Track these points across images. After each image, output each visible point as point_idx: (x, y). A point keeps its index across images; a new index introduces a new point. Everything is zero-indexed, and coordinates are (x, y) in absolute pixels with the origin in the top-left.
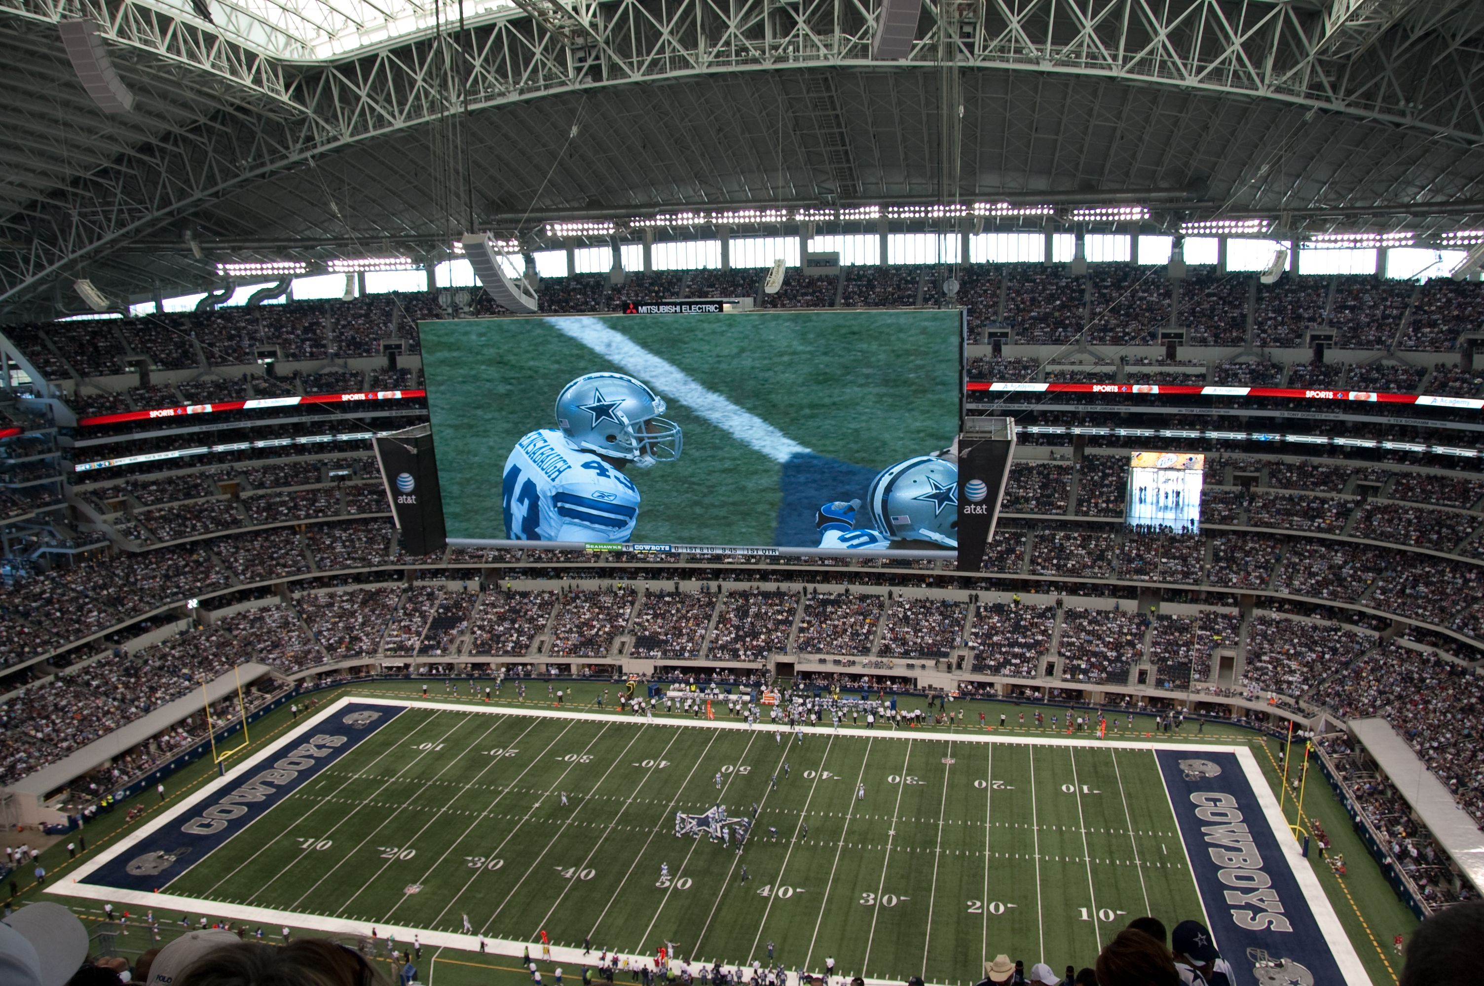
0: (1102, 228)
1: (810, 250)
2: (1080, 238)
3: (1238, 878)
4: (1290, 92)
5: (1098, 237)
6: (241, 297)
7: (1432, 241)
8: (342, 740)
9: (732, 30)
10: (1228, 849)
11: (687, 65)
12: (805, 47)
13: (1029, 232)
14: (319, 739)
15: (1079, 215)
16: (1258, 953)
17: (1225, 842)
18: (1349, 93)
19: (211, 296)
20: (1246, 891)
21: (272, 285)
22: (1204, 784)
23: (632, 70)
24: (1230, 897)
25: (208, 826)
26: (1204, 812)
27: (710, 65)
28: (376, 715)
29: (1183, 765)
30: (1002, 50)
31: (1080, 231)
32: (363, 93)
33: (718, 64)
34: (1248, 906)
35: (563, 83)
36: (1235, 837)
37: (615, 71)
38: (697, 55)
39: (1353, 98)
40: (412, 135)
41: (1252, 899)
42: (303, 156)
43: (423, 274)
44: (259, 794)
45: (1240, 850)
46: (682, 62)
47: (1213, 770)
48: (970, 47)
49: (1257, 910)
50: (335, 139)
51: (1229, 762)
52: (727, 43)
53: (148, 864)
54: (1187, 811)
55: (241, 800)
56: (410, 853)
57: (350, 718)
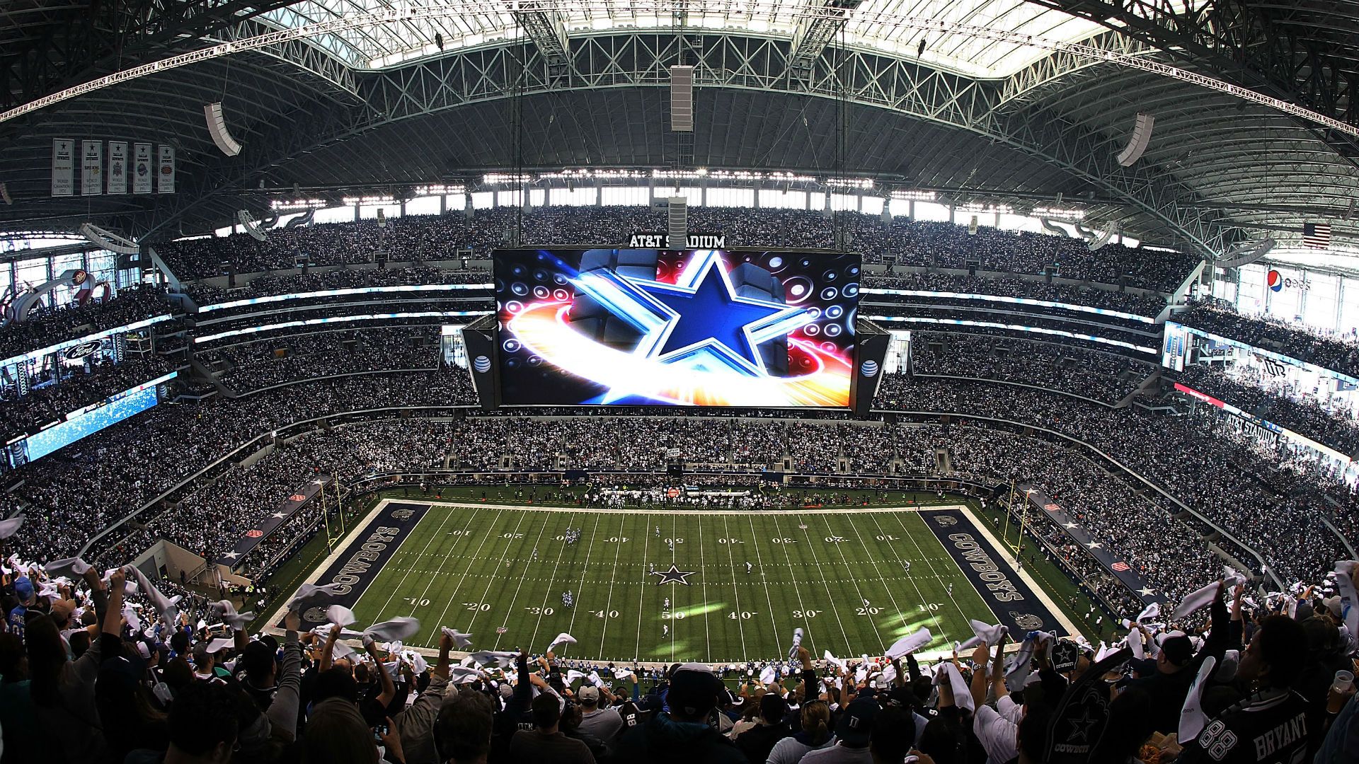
0: (843, 191)
1: (656, 196)
2: (828, 196)
3: (990, 577)
4: (981, 129)
5: (839, 196)
6: (283, 222)
7: (1026, 211)
8: (395, 531)
9: (657, 61)
10: (978, 562)
11: (625, 80)
12: (704, 74)
13: (796, 190)
14: (381, 529)
15: (831, 182)
17: (976, 558)
18: (1009, 133)
19: (263, 222)
20: (997, 583)
21: (301, 215)
22: (951, 529)
23: (590, 82)
24: (990, 587)
25: (340, 589)
26: (960, 544)
27: (642, 81)
29: (937, 518)
30: (824, 86)
31: (828, 192)
33: (647, 81)
34: (1000, 591)
35: (541, 88)
36: (979, 555)
37: (577, 81)
38: (633, 75)
39: (1011, 136)
40: (434, 118)
42: (359, 130)
43: (399, 207)
44: (362, 567)
46: (621, 78)
47: (954, 522)
48: (807, 83)
49: (1005, 592)
50: (382, 119)
51: (958, 514)
52: (653, 69)
53: (315, 615)
54: (950, 545)
55: (351, 571)
56: (486, 607)
57: (395, 515)
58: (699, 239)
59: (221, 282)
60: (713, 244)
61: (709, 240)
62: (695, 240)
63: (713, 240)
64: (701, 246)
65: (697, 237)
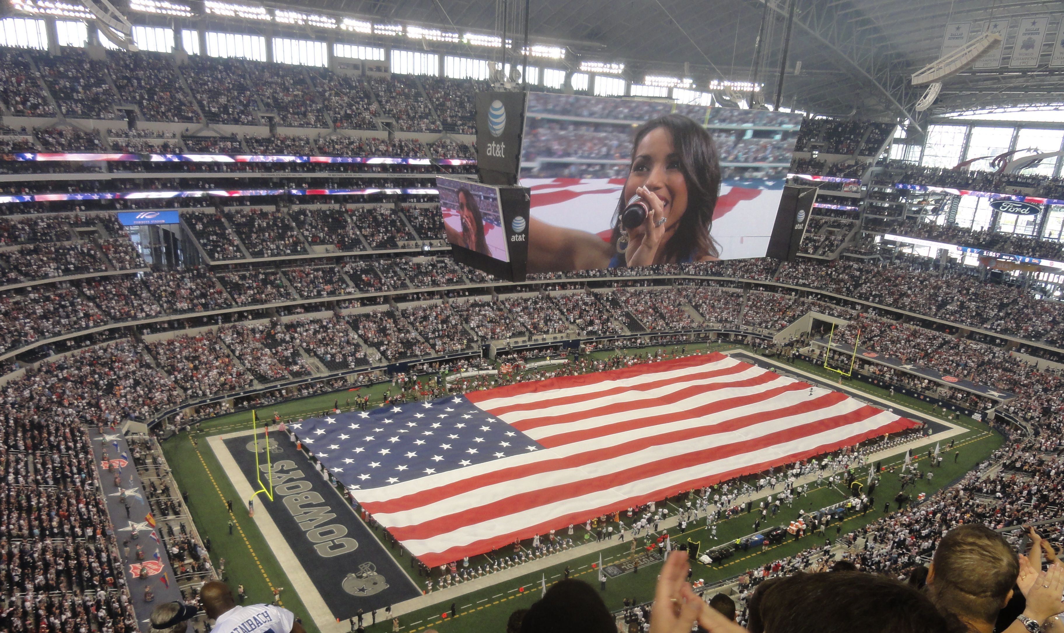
3: (298, 487)
10: (310, 505)
16: (277, 451)
17: (315, 510)
20: (291, 480)
24: (301, 474)
26: (340, 532)
34: (287, 472)
36: (309, 517)
41: (285, 477)
45: (302, 506)
49: (282, 471)
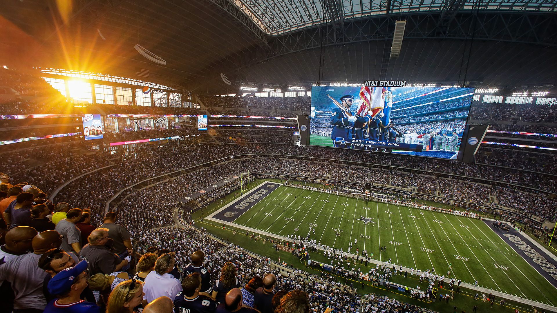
6: (244, 95)
8: (267, 191)
9: (378, 29)
14: (262, 190)
19: (238, 94)
21: (250, 93)
23: (351, 40)
25: (241, 207)
27: (371, 38)
28: (274, 186)
32: (284, 44)
43: (283, 94)
44: (251, 201)
50: (276, 55)
53: (228, 214)
55: (248, 202)
56: (293, 220)
57: (268, 186)
58: (394, 82)
59: (220, 109)
60: (400, 84)
61: (398, 82)
62: (392, 83)
63: (401, 82)
64: (395, 85)
65: (393, 82)
